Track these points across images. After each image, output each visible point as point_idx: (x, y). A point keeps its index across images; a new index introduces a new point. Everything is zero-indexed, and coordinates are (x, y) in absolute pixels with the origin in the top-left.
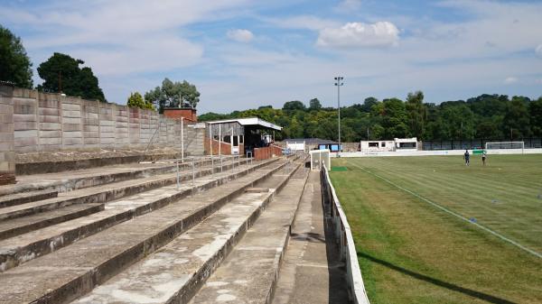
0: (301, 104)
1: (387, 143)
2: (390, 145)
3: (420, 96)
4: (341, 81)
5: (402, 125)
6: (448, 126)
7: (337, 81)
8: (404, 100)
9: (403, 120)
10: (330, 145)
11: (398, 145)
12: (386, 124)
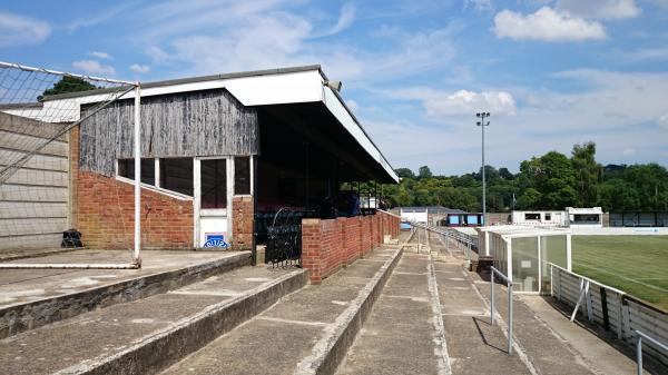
0: (410, 171)
1: (554, 214)
2: (558, 217)
3: (591, 149)
4: (486, 119)
5: (569, 189)
6: (634, 191)
7: (480, 120)
8: (569, 155)
9: (569, 183)
10: (466, 216)
11: (572, 218)
12: (545, 188)
